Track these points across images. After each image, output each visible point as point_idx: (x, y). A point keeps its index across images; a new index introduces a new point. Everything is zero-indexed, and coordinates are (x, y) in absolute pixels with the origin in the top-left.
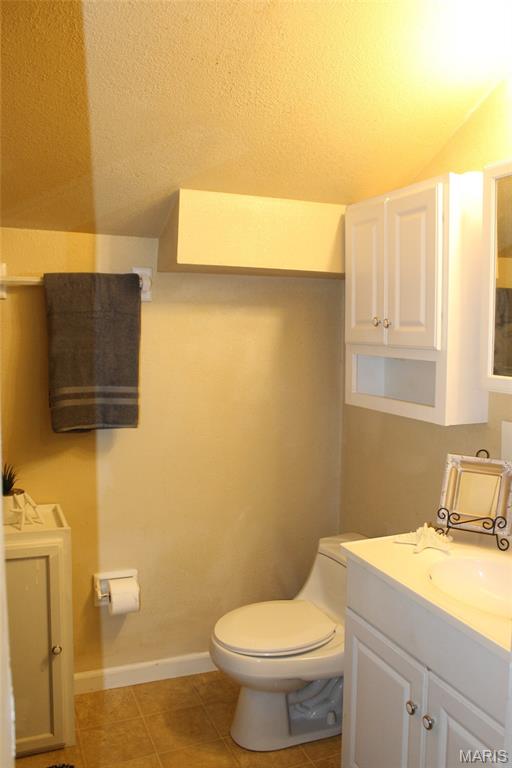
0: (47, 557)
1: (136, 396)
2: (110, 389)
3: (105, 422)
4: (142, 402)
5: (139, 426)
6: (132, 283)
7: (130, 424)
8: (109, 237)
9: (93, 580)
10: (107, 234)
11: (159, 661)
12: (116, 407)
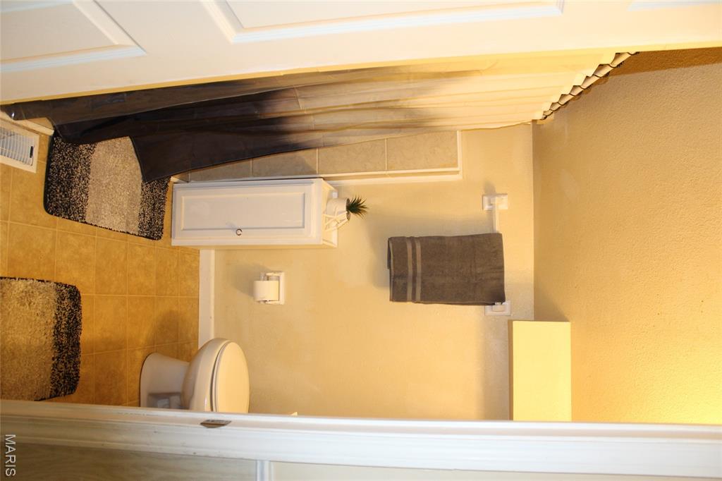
0: (304, 227)
1: (414, 300)
2: (419, 280)
3: (395, 277)
4: (409, 305)
5: (391, 302)
6: (497, 296)
7: (393, 296)
8: (533, 283)
9: (281, 272)
10: (535, 281)
11: (213, 319)
12: (405, 285)
